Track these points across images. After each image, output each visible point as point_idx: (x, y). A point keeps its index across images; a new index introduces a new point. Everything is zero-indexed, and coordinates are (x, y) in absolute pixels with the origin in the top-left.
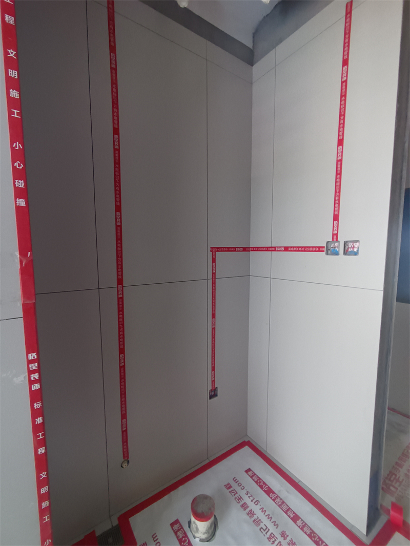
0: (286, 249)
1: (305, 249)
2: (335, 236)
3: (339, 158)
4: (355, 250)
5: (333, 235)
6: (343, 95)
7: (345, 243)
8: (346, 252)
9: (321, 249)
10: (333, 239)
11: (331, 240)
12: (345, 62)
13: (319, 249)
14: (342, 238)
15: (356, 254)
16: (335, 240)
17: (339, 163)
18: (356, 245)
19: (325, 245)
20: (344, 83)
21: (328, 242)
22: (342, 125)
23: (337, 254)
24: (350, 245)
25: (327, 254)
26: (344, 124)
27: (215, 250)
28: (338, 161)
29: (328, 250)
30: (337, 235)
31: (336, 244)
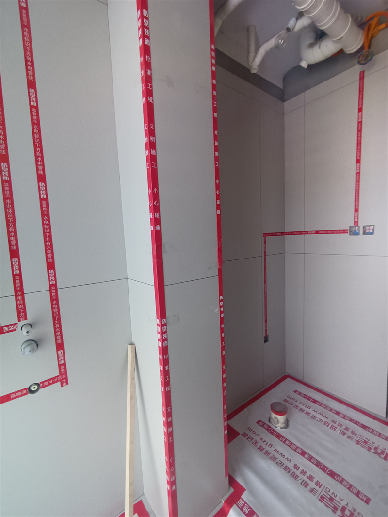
0: (317, 232)
1: (333, 232)
2: (356, 223)
3: (358, 171)
4: (371, 231)
5: (355, 222)
6: (360, 131)
7: (364, 227)
8: (364, 233)
9: (345, 231)
10: (355, 224)
11: (353, 225)
12: (360, 110)
13: (344, 232)
14: (361, 224)
15: (372, 234)
16: (356, 225)
17: (358, 174)
18: (372, 228)
19: (348, 229)
20: (360, 123)
21: (350, 227)
22: (359, 150)
23: (358, 234)
24: (367, 228)
25: (350, 235)
26: (360, 149)
27: (266, 235)
28: (357, 173)
29: (350, 232)
30: (357, 222)
31: (357, 228)
